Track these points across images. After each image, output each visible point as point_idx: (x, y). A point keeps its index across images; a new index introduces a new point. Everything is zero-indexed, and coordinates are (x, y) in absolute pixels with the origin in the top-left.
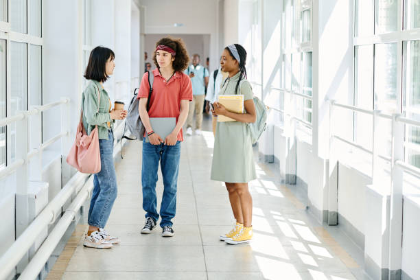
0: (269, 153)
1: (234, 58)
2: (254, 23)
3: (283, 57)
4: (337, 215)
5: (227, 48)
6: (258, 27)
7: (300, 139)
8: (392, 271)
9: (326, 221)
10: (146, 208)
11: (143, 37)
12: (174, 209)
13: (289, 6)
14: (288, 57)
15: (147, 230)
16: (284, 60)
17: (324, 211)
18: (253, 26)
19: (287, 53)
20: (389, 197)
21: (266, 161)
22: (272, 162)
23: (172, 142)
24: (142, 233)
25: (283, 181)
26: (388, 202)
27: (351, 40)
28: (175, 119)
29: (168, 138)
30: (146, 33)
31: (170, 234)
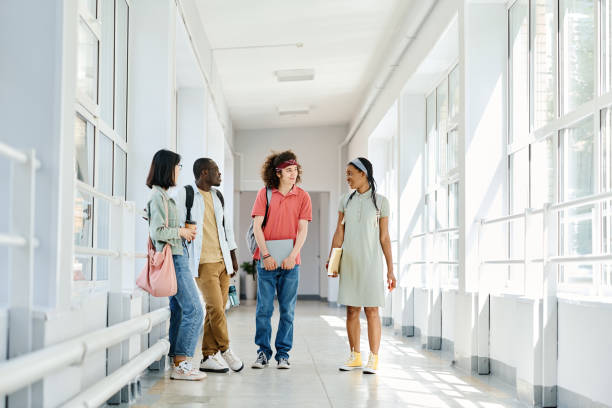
0: (408, 324)
1: (360, 171)
2: (388, 170)
3: (426, 198)
4: (489, 362)
5: (351, 164)
6: (394, 172)
7: (446, 289)
8: (546, 388)
9: (475, 369)
10: (259, 341)
11: (238, 195)
12: (291, 339)
13: (432, 134)
14: (432, 197)
15: (259, 365)
16: (426, 203)
17: (473, 357)
18: (388, 174)
19: (430, 191)
20: (541, 301)
21: (404, 334)
22: (411, 336)
23: (290, 265)
24: (254, 368)
25: (424, 347)
26: (541, 306)
27: (505, 149)
28: (292, 241)
29: (286, 261)
30: (242, 189)
31: (286, 366)
